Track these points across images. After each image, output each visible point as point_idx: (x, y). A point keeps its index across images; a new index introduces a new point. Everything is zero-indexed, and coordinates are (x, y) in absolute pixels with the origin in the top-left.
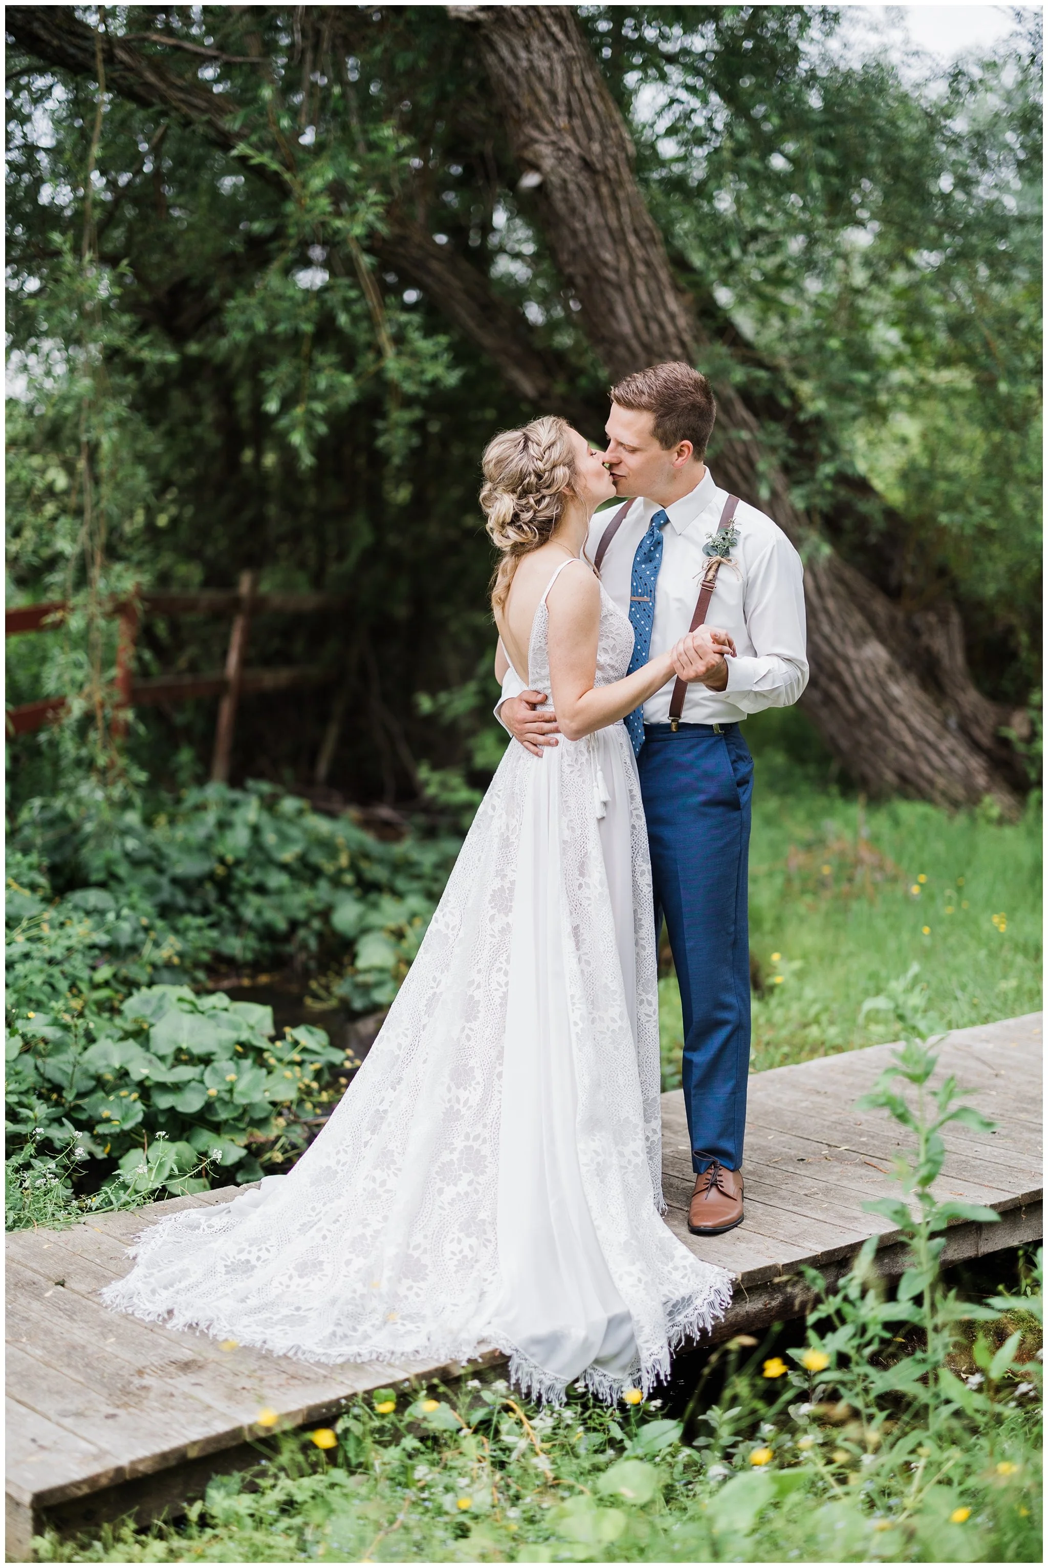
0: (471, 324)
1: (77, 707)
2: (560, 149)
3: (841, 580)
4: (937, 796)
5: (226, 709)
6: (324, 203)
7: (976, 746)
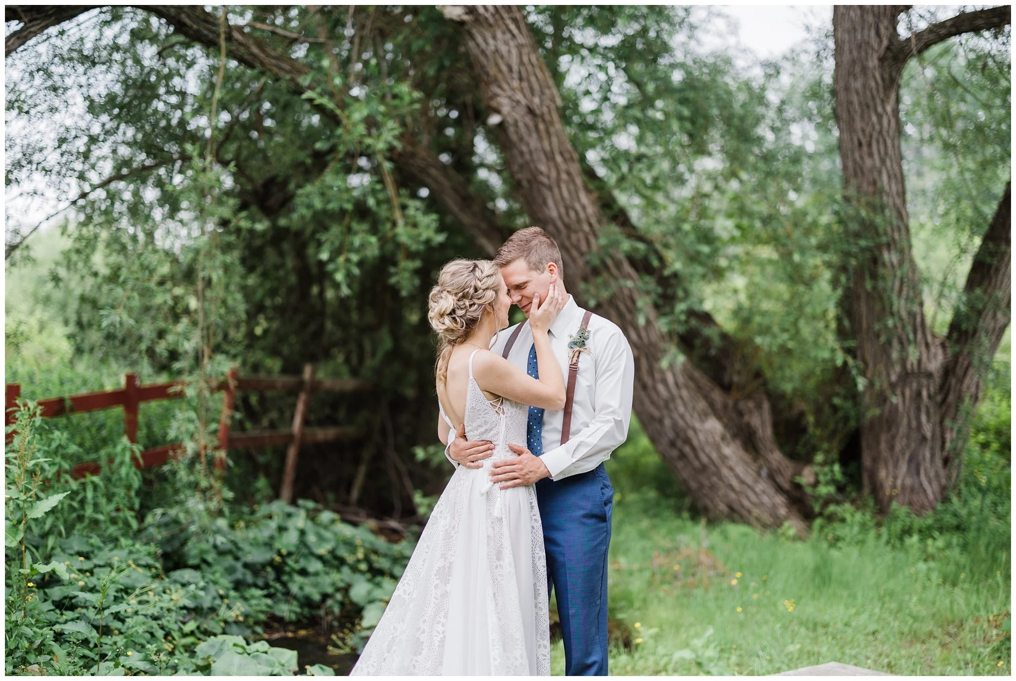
0: (455, 209)
1: (190, 447)
2: (513, 101)
3: (691, 378)
4: (752, 520)
5: (292, 453)
6: (361, 129)
7: (780, 489)
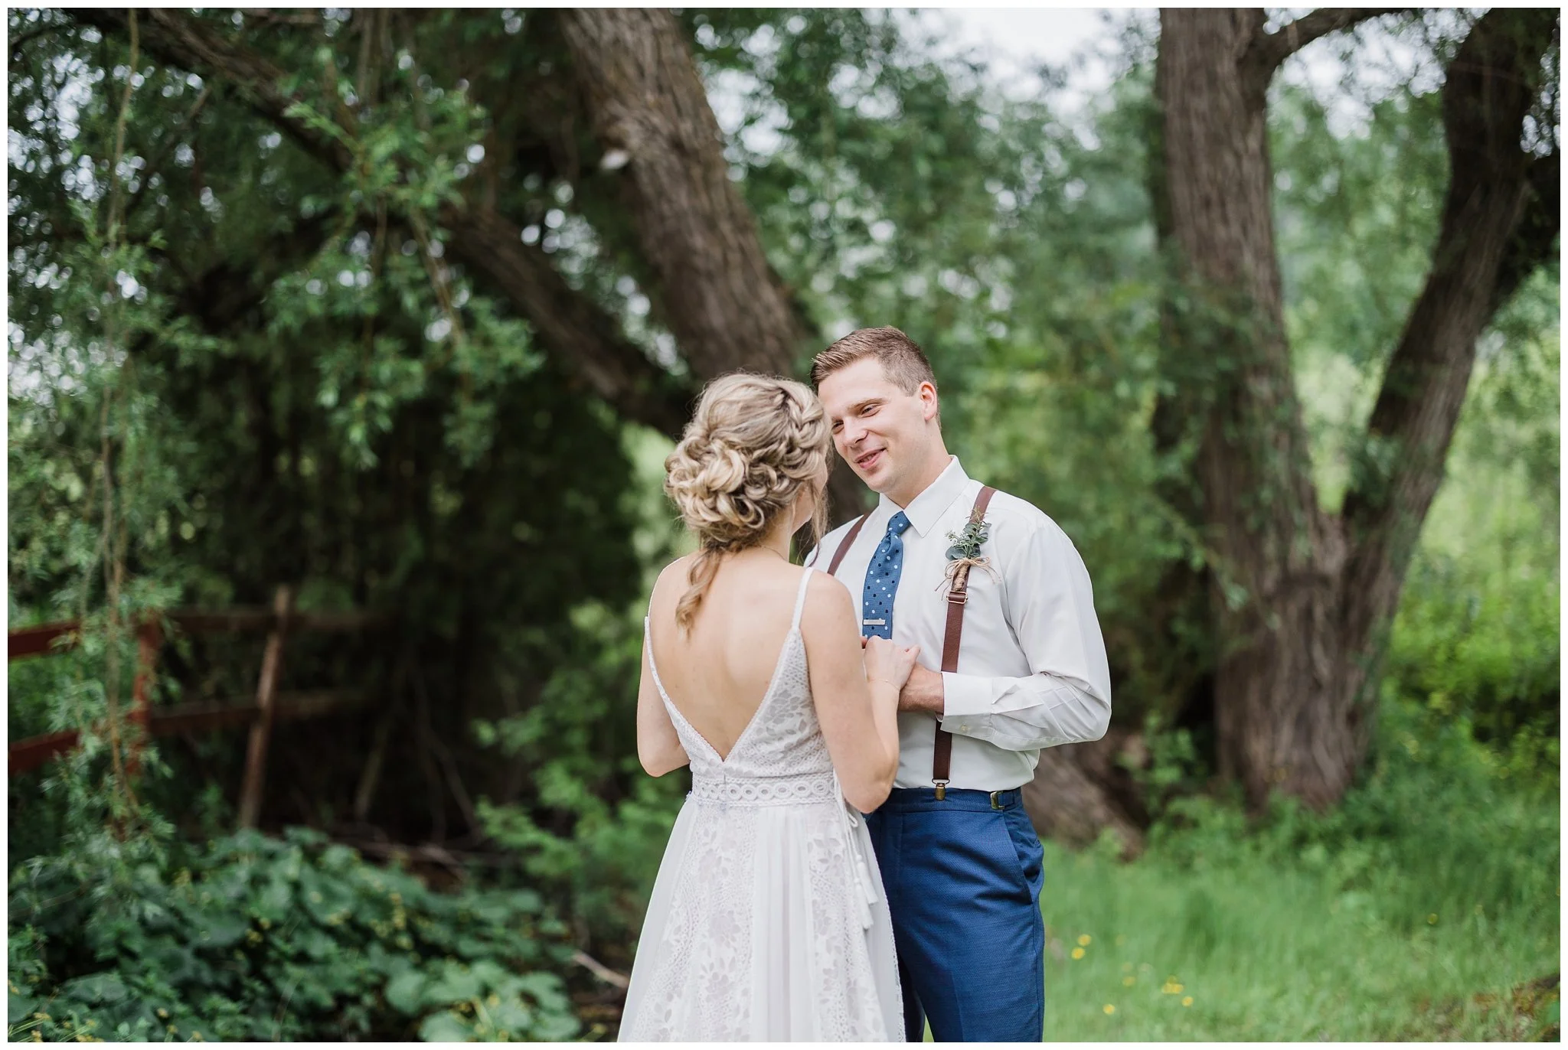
1: (91, 744)
2: (647, 127)
5: (257, 740)
6: (391, 171)
7: (1091, 776)
